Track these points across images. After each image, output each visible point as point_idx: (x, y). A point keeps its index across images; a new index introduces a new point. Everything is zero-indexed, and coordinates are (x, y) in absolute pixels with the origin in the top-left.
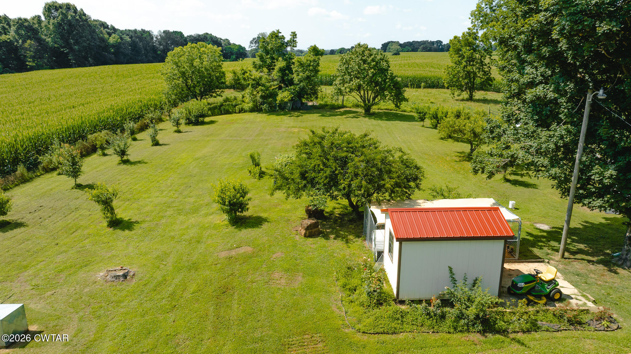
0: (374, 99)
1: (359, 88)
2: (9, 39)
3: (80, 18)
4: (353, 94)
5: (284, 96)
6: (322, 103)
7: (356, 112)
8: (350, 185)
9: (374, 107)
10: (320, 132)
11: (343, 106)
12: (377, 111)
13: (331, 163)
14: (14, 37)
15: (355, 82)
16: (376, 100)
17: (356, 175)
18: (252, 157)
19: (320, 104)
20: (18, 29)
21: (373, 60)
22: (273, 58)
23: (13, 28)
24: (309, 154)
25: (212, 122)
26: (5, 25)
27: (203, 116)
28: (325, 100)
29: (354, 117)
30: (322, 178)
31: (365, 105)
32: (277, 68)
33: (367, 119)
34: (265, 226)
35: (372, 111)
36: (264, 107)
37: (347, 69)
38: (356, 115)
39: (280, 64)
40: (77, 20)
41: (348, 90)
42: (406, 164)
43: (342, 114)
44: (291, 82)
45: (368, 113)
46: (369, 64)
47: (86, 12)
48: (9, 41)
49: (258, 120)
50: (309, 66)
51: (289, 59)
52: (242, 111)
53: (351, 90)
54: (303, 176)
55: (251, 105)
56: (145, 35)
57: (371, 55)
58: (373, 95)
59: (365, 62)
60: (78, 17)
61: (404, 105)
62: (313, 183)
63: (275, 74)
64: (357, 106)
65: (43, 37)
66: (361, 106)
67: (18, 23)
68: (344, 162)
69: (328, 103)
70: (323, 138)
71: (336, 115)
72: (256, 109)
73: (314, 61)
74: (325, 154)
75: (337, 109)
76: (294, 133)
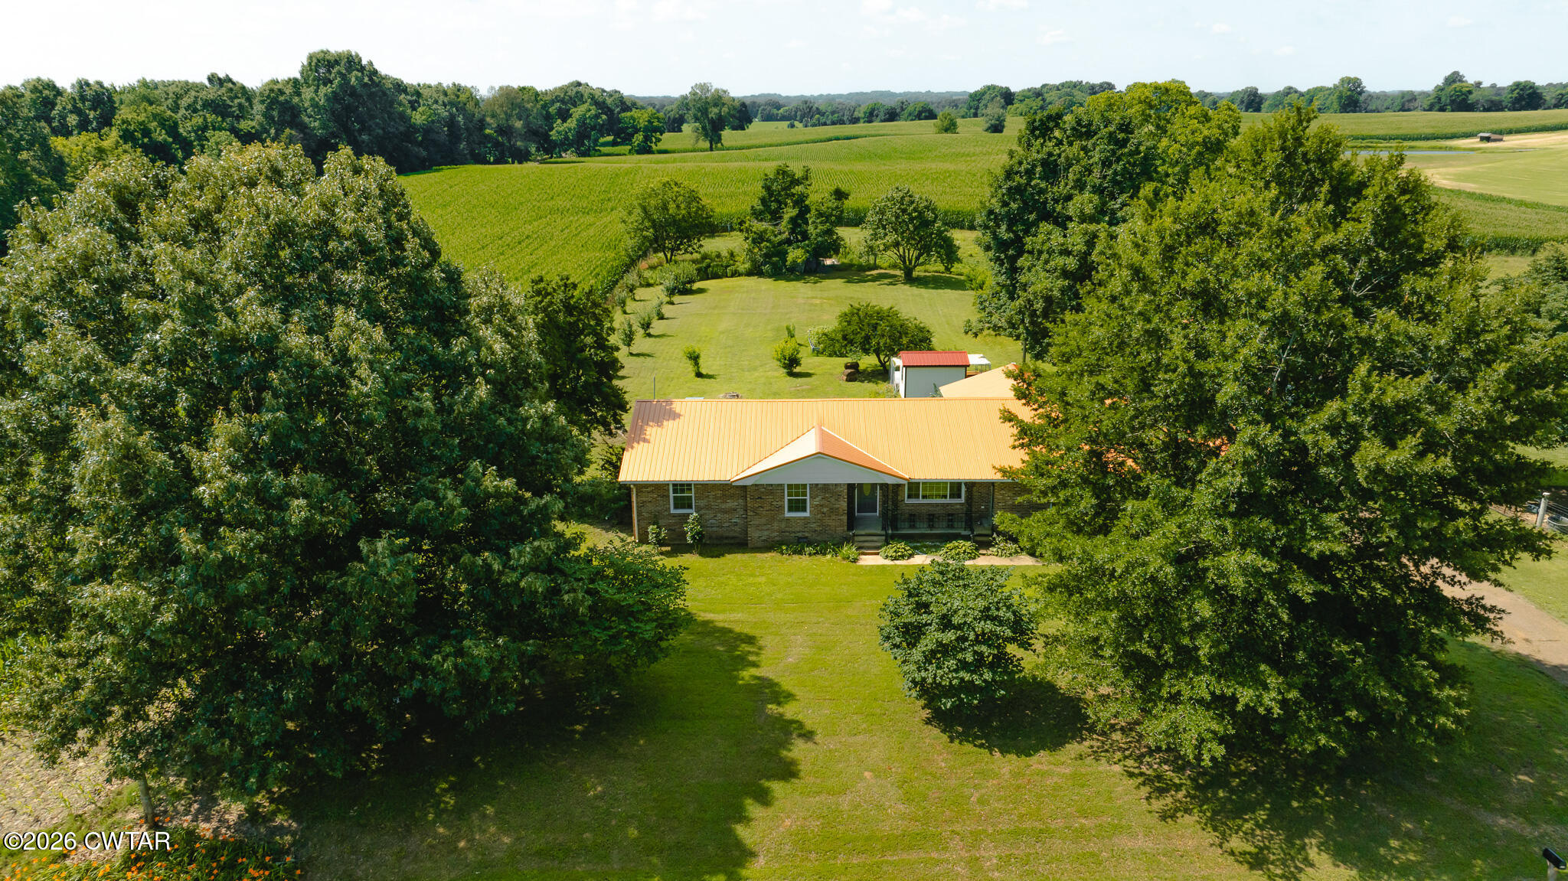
0: (918, 258)
1: (897, 244)
2: (253, 127)
3: (371, 79)
4: (889, 253)
5: (796, 255)
6: (846, 261)
7: (894, 276)
8: (878, 344)
9: (918, 268)
10: (857, 306)
11: (875, 267)
12: (923, 274)
13: (865, 327)
14: (261, 124)
15: (891, 238)
16: (921, 260)
17: (883, 336)
18: (788, 329)
19: (843, 263)
20: (269, 108)
21: (915, 210)
22: (780, 203)
23: (258, 108)
24: (849, 323)
25: (701, 291)
26: (243, 101)
27: (691, 281)
28: (850, 256)
29: (891, 284)
30: (859, 338)
31: (906, 267)
32: (786, 217)
33: (907, 287)
34: (814, 377)
35: (915, 274)
36: (766, 268)
37: (880, 220)
38: (893, 280)
39: (790, 212)
40: (366, 84)
41: (882, 247)
42: (921, 330)
43: (875, 279)
44: (805, 236)
45: (910, 279)
46: (909, 214)
47: (377, 66)
48: (253, 131)
49: (763, 287)
50: (831, 215)
51: (800, 202)
52: (735, 274)
53: (886, 248)
54: (845, 338)
55: (748, 265)
56: (463, 98)
57: (913, 202)
58: (916, 253)
59: (904, 211)
60: (366, 80)
61: (957, 267)
62: (851, 342)
63: (784, 225)
64: (894, 266)
65: (306, 119)
66: (901, 269)
67: (268, 97)
68: (875, 327)
69: (854, 262)
70: (859, 310)
71: (866, 281)
72: (755, 271)
73: (837, 207)
74: (861, 321)
75: (865, 271)
76: (816, 305)
